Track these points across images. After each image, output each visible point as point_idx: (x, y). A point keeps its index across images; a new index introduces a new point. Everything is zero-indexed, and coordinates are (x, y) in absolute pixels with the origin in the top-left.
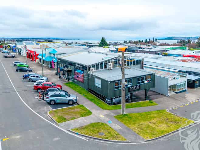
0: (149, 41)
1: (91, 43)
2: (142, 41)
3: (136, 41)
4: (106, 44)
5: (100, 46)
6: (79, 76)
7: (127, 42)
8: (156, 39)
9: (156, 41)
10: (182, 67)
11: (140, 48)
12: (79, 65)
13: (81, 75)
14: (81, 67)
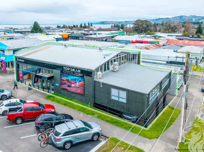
0: (84, 25)
1: (18, 29)
2: (77, 26)
3: (70, 26)
4: (41, 29)
5: (32, 32)
6: (73, 85)
7: (60, 27)
8: (91, 24)
9: (91, 26)
10: (169, 57)
11: (85, 34)
12: (71, 68)
13: (77, 84)
14: (77, 72)
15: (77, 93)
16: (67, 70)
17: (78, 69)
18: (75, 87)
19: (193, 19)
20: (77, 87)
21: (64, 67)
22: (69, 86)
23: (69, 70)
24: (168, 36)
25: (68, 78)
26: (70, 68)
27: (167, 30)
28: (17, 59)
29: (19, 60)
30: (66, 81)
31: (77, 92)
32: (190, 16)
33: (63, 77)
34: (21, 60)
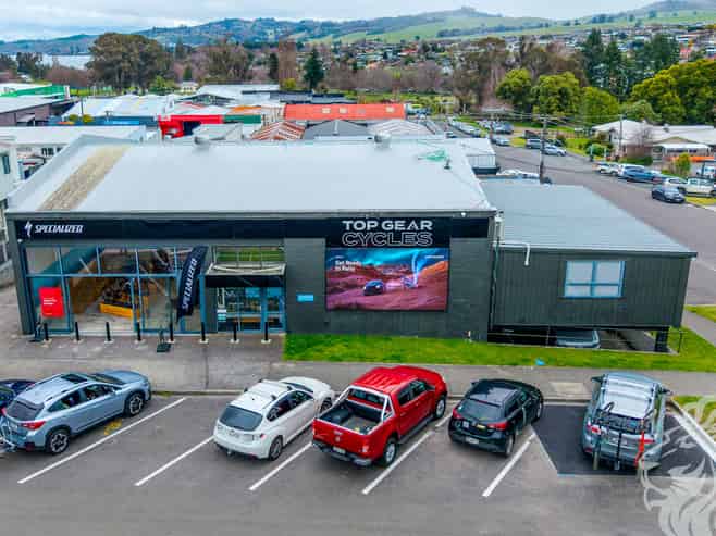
6: (392, 284)
12: (386, 219)
13: (415, 276)
14: (414, 231)
16: (365, 231)
17: (418, 221)
18: (407, 288)
19: (269, 32)
20: (414, 288)
21: (348, 223)
22: (372, 291)
23: (372, 230)
24: (244, 93)
25: (368, 262)
26: (380, 220)
27: (220, 73)
28: (28, 226)
29: (40, 229)
30: (356, 273)
31: (411, 307)
32: (257, 20)
33: (340, 260)
34: (59, 229)
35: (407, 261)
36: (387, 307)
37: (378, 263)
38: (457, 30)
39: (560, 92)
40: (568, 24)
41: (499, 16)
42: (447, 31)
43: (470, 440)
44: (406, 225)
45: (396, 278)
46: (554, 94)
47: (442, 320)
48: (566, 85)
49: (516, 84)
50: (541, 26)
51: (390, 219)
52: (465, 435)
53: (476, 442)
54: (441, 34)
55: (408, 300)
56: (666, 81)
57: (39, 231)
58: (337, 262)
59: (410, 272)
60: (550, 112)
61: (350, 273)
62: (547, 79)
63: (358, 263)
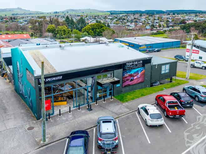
15: (139, 83)
16: (130, 65)
17: (140, 61)
18: (138, 78)
21: (127, 64)
22: (132, 80)
23: (132, 65)
25: (131, 73)
26: (133, 62)
30: (129, 76)
33: (126, 74)
34: (54, 79)
35: (138, 71)
36: (134, 84)
37: (133, 73)
38: (18, 14)
39: (64, 30)
40: (48, 13)
41: (29, 10)
42: (14, 14)
43: (188, 106)
44: (138, 63)
45: (136, 76)
46: (62, 31)
47: (143, 84)
48: (65, 29)
49: (52, 28)
50: (41, 14)
51: (135, 62)
52: (186, 105)
53: (189, 106)
54: (13, 15)
55: (138, 81)
56: (89, 28)
57: (47, 81)
58: (125, 74)
59: (138, 74)
60: (62, 35)
61: (127, 77)
62: (60, 27)
63: (129, 74)
